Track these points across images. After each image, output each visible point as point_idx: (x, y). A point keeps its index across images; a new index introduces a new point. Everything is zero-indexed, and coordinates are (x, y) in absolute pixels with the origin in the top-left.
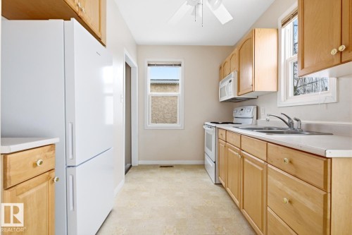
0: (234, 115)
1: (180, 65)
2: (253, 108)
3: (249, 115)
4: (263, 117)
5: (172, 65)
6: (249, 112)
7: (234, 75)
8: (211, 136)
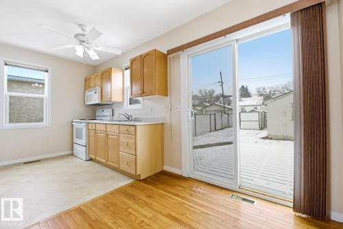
0: (97, 115)
1: (47, 71)
2: (110, 110)
3: (108, 114)
4: (116, 115)
5: (38, 70)
6: (108, 112)
7: (98, 89)
8: (82, 129)
